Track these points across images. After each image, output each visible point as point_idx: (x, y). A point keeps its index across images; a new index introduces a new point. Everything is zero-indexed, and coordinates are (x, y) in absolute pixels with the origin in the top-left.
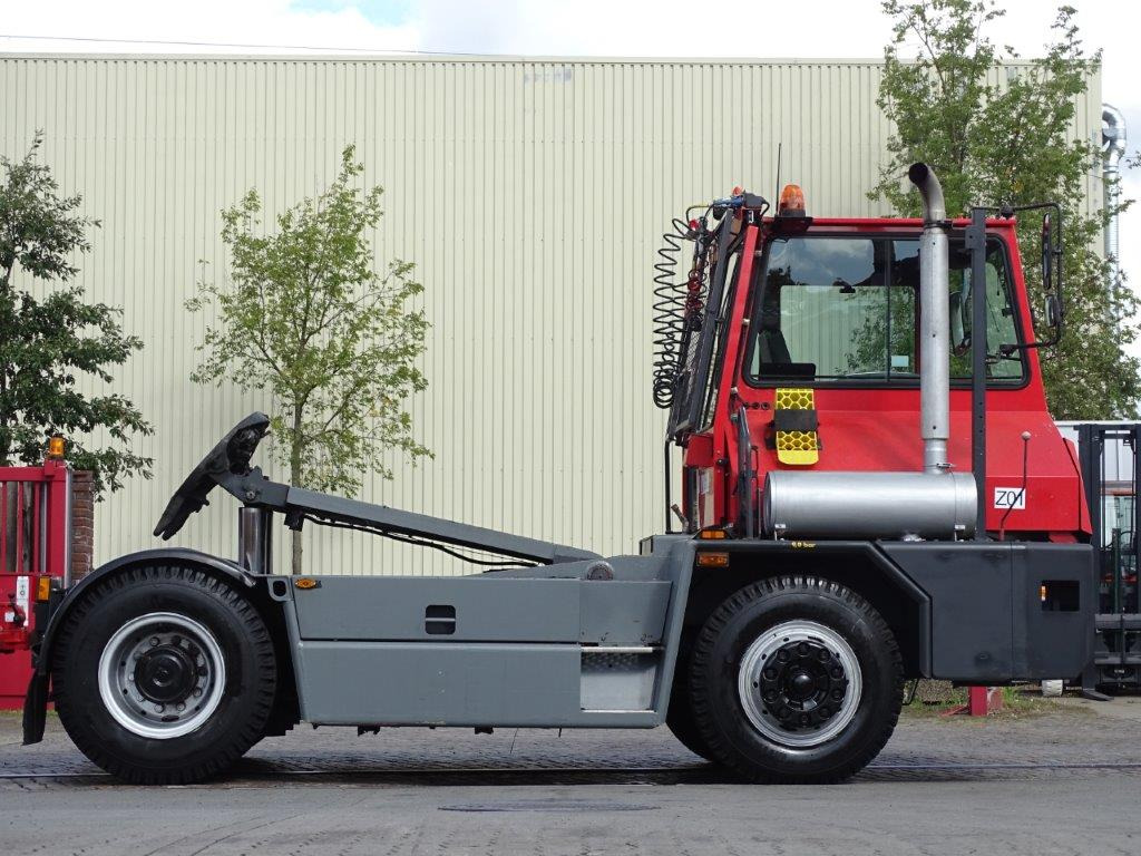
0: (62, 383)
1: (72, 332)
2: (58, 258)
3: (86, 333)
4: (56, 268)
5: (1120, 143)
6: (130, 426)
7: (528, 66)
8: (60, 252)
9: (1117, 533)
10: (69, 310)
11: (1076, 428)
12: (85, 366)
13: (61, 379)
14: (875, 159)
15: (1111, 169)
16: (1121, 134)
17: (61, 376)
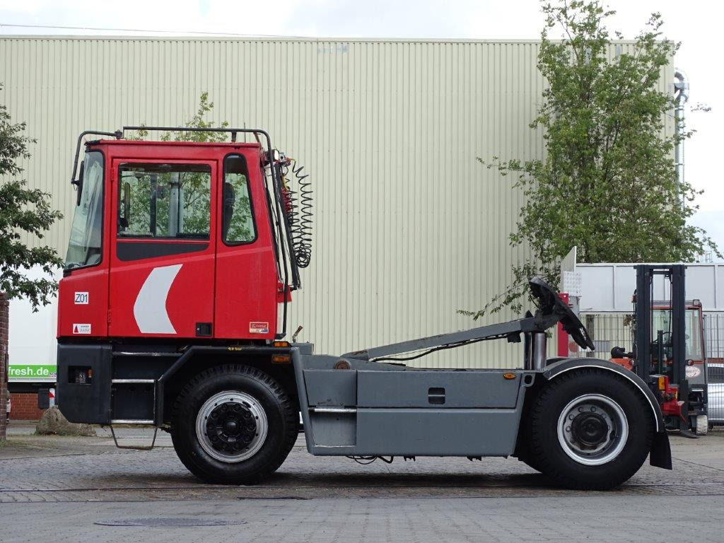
0: (12, 238)
1: (19, 207)
2: (11, 161)
3: (27, 207)
4: (8, 167)
5: (686, 92)
6: (56, 265)
7: (320, 44)
8: (12, 157)
9: (660, 333)
10: (17, 193)
11: (635, 267)
12: (26, 228)
13: (11, 236)
14: (534, 101)
15: (680, 108)
16: (686, 86)
17: (11, 234)
